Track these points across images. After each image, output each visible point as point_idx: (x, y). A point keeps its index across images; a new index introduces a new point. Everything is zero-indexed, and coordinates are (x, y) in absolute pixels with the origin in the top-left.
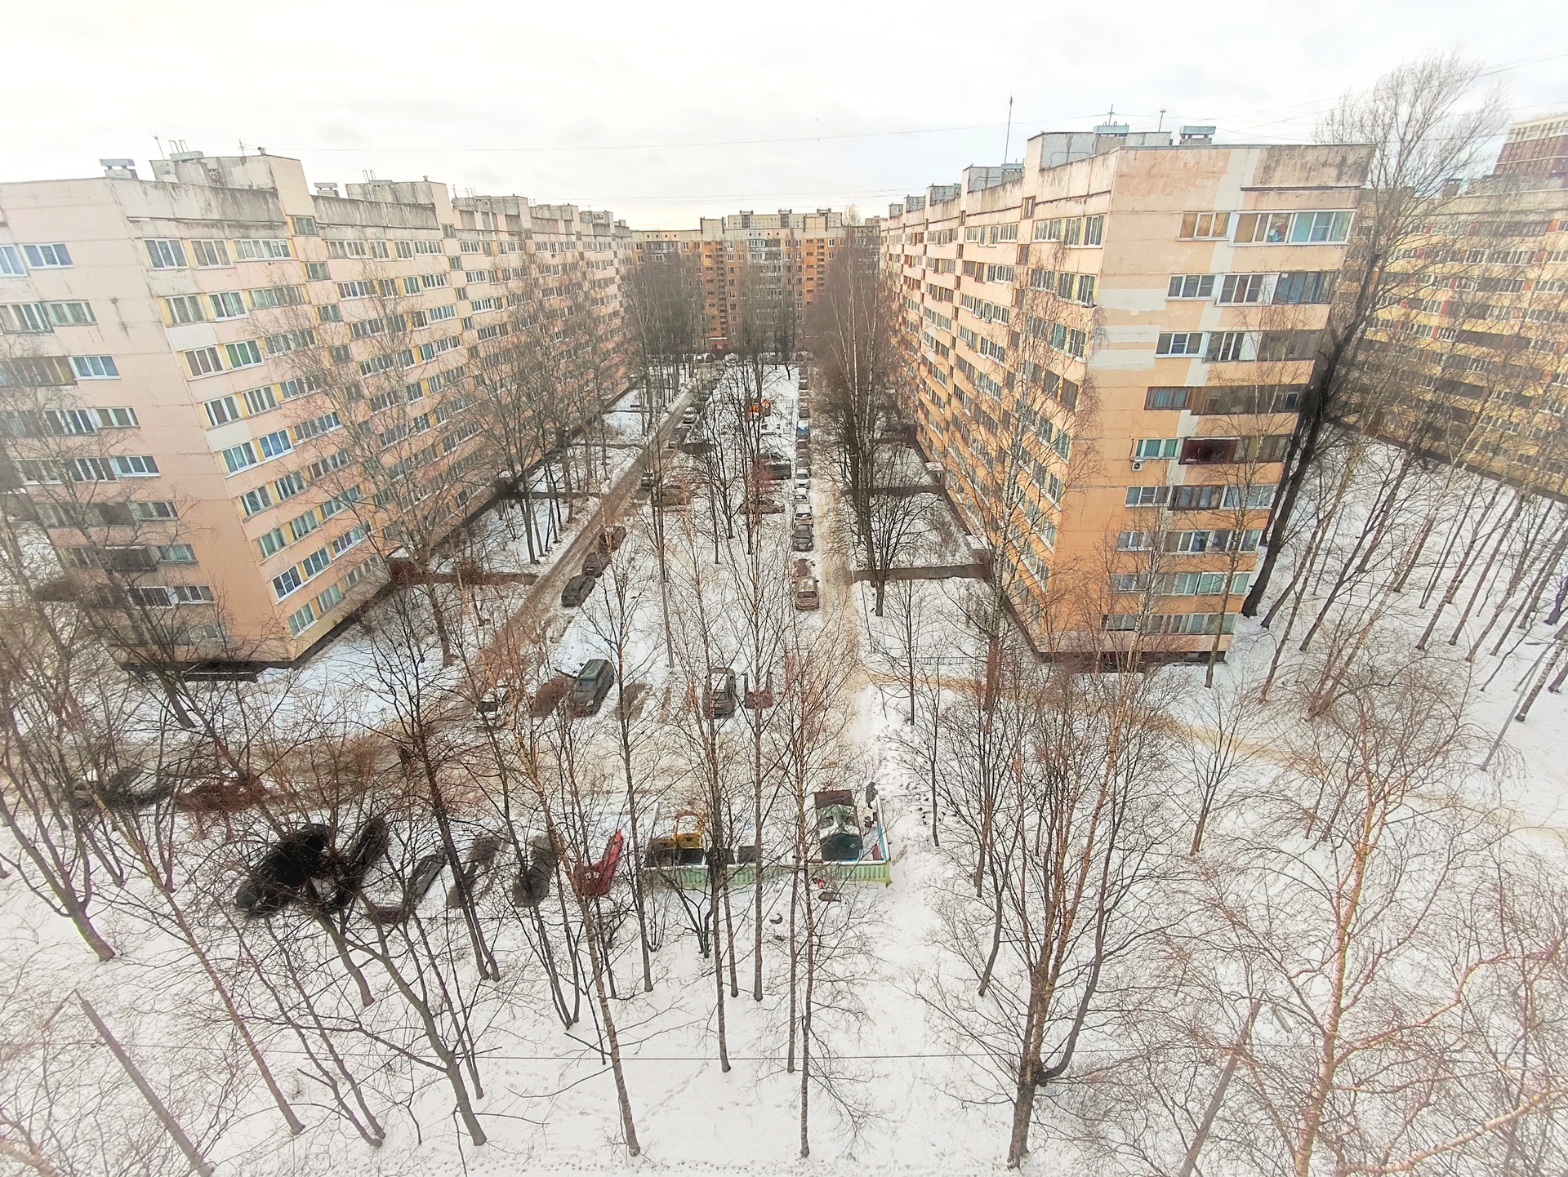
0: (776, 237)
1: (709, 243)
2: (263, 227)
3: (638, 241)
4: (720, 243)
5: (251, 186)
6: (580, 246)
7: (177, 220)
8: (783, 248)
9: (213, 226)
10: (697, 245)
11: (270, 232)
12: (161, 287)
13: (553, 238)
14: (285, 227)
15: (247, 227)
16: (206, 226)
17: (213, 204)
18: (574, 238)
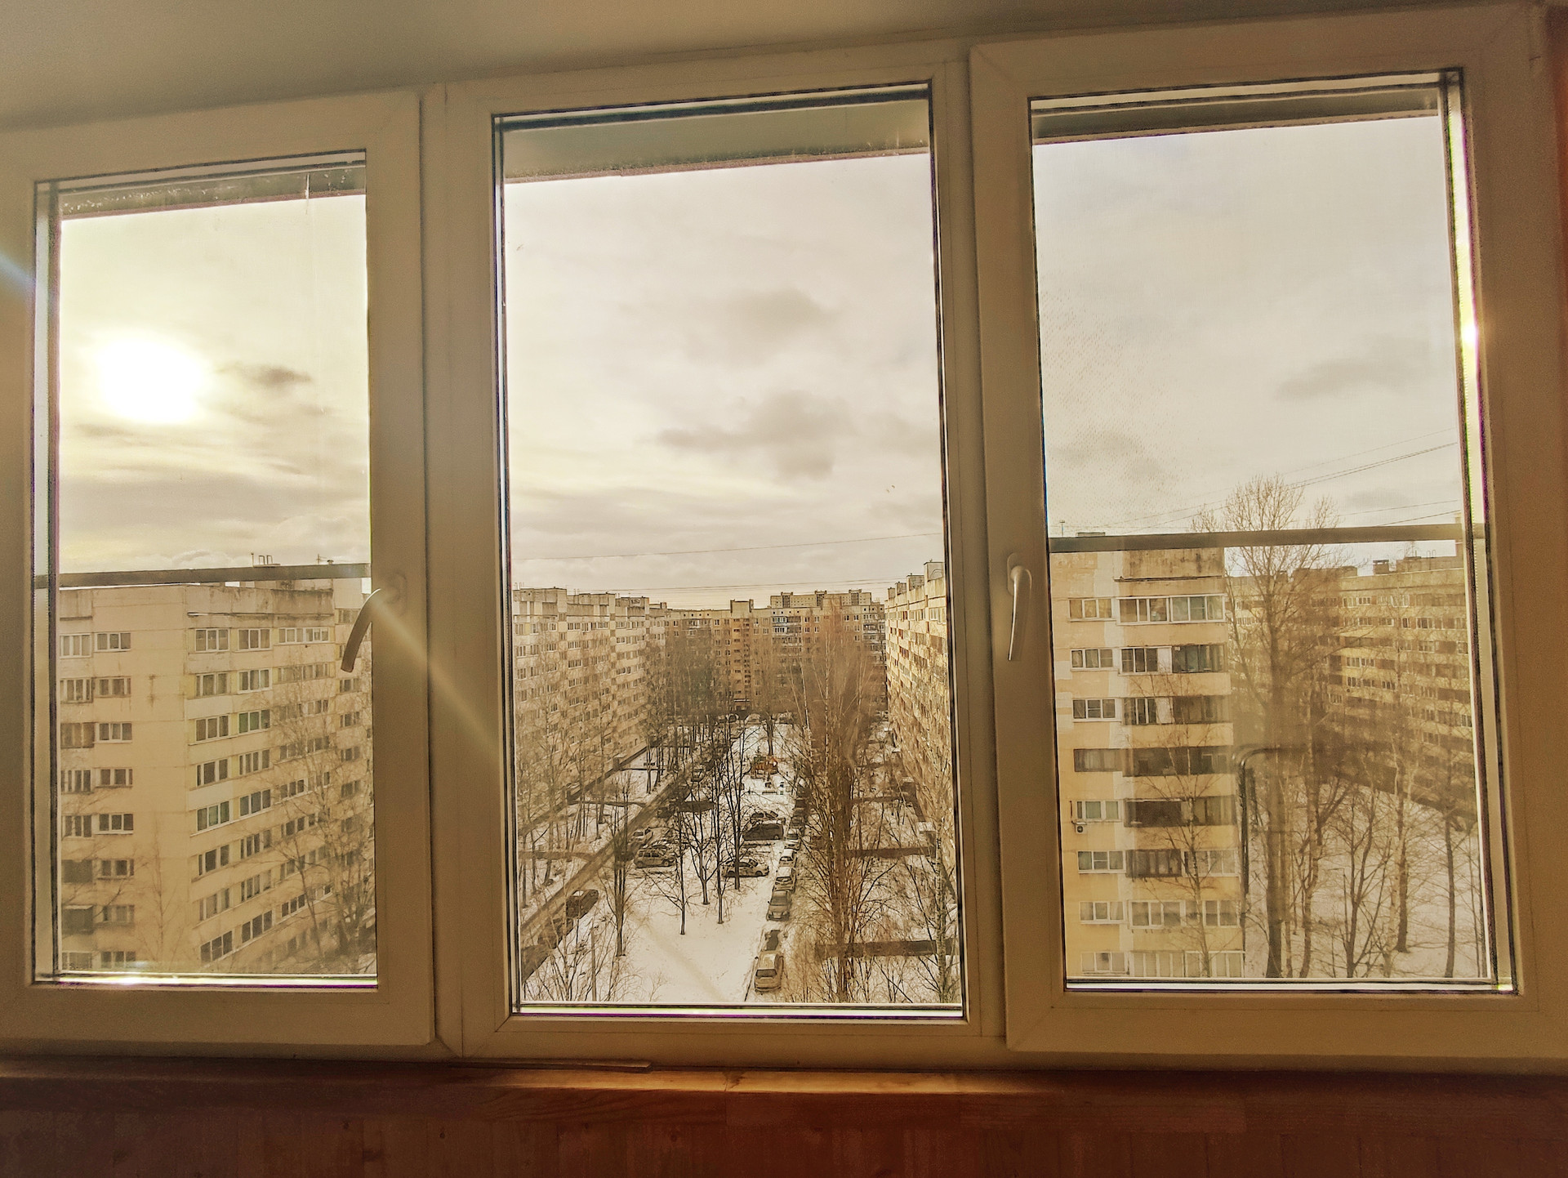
0: (797, 614)
1: (738, 620)
2: (311, 618)
3: (675, 619)
4: (748, 620)
5: (313, 588)
6: (613, 625)
7: (233, 614)
8: (803, 623)
9: (263, 618)
10: (727, 621)
11: (316, 622)
12: (194, 667)
13: (587, 619)
14: (332, 618)
15: (295, 619)
16: (257, 618)
17: (270, 602)
18: (607, 619)
